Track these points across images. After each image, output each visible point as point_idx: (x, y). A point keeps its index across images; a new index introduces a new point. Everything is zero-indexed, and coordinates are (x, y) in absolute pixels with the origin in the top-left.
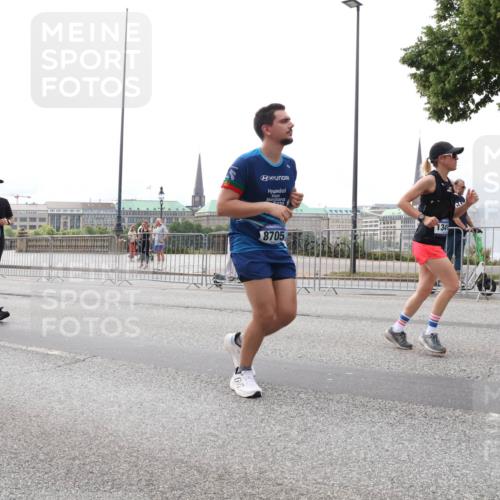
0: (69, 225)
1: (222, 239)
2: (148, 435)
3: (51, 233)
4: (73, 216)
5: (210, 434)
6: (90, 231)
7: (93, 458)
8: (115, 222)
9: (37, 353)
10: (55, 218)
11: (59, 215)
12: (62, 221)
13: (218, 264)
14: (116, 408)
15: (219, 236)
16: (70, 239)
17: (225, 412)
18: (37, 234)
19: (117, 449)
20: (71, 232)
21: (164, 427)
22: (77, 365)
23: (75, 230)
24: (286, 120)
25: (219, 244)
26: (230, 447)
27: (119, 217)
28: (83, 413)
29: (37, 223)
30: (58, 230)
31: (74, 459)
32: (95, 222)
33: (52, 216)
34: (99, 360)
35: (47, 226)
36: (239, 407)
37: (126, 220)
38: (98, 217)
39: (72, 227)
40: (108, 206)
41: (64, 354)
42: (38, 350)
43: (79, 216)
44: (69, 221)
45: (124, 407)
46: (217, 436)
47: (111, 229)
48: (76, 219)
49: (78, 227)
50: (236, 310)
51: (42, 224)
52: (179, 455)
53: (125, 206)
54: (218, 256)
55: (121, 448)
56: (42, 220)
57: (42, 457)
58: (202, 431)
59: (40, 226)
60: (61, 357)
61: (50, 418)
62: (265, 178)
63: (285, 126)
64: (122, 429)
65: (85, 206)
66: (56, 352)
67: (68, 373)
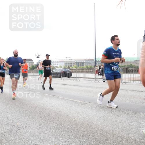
0: (81, 65)
1: (126, 69)
2: (106, 126)
3: (76, 67)
4: (82, 63)
5: (124, 127)
6: (87, 67)
7: (90, 132)
8: (94, 64)
9: (74, 101)
10: (77, 63)
11: (78, 63)
12: (79, 64)
13: (125, 76)
14: (96, 118)
15: (125, 68)
16: (81, 69)
17: (129, 121)
18: (72, 68)
19: (97, 129)
20: (82, 67)
21: (110, 124)
22: (85, 105)
23: (83, 67)
24: (118, 39)
25: (125, 70)
26: (130, 131)
27: (95, 63)
28: (87, 119)
29: (72, 65)
30: (78, 66)
31: (85, 131)
32: (89, 64)
33: (76, 63)
34: (91, 104)
35: (75, 66)
36: (133, 120)
37: (97, 64)
38: (89, 63)
39: (82, 66)
40: (92, 60)
41: (81, 102)
42: (74, 100)
43: (84, 63)
44: (81, 64)
45: (98, 118)
46: (126, 128)
47: (93, 66)
48: (83, 63)
49: (84, 66)
50: (131, 90)
51: (74, 65)
52: (115, 133)
53: (97, 60)
54: (125, 74)
55: (98, 129)
56: (74, 64)
57: (76, 130)
58: (121, 126)
59: (73, 66)
60: (80, 102)
61: (78, 119)
62: (114, 54)
63: (118, 41)
64: (98, 124)
65: (86, 60)
66: (79, 101)
67: (83, 107)
